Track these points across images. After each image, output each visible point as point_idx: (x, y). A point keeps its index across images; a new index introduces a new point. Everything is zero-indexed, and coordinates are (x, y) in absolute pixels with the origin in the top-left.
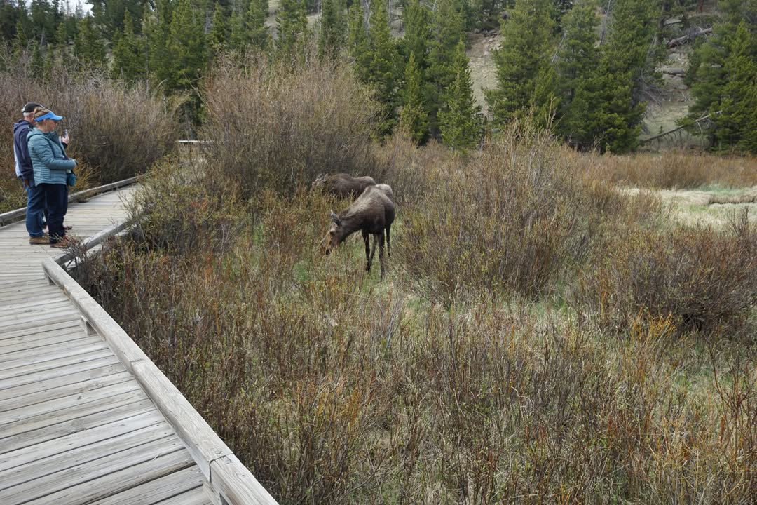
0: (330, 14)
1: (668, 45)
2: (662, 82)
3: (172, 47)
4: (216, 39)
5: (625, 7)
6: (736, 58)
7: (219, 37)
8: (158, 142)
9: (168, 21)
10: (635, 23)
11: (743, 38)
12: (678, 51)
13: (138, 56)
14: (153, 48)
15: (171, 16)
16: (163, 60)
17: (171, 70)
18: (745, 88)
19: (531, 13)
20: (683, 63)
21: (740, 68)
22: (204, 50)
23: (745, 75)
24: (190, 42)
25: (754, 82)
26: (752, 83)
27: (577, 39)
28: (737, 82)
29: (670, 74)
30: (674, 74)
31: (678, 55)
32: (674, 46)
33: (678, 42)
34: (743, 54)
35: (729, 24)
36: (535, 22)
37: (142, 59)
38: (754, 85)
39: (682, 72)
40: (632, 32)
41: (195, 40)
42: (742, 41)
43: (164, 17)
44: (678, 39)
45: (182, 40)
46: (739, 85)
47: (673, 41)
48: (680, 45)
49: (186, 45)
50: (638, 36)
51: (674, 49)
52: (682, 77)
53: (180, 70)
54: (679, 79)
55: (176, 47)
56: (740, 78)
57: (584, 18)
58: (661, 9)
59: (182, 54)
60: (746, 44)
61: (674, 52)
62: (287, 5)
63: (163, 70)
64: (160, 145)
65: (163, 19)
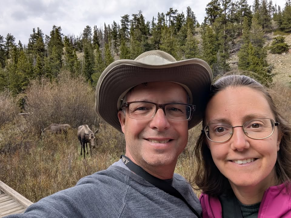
0: (87, 53)
1: (230, 52)
2: (229, 67)
3: (19, 73)
4: (38, 68)
5: (205, 41)
6: (250, 57)
7: (39, 67)
8: (9, 116)
9: (16, 62)
10: (211, 46)
11: (252, 49)
12: (235, 54)
13: (4, 78)
14: (11, 74)
15: (18, 61)
16: (15, 79)
17: (19, 83)
18: (256, 67)
19: (168, 47)
20: (237, 59)
21: (253, 60)
22: (33, 73)
23: (255, 63)
24: (26, 70)
25: (259, 65)
26: (258, 66)
27: (189, 54)
28: (253, 66)
29: (233, 63)
30: (234, 63)
31: (235, 56)
32: (233, 52)
33: (234, 51)
34: (252, 55)
35: (247, 44)
36: (171, 50)
37: (6, 79)
38: (259, 66)
39: (237, 62)
40: (210, 50)
41: (29, 70)
42: (252, 51)
43: (15, 61)
44: (234, 49)
45: (23, 70)
46: (254, 67)
47: (232, 50)
48: (235, 52)
49: (25, 72)
50: (213, 51)
51: (233, 53)
52: (237, 64)
53: (23, 83)
54: (237, 65)
55: (20, 73)
56: (254, 64)
57: (191, 46)
58: (223, 39)
59: (23, 76)
60: (253, 51)
61: (233, 55)
62: (68, 51)
63: (15, 84)
64: (10, 117)
65: (14, 62)
